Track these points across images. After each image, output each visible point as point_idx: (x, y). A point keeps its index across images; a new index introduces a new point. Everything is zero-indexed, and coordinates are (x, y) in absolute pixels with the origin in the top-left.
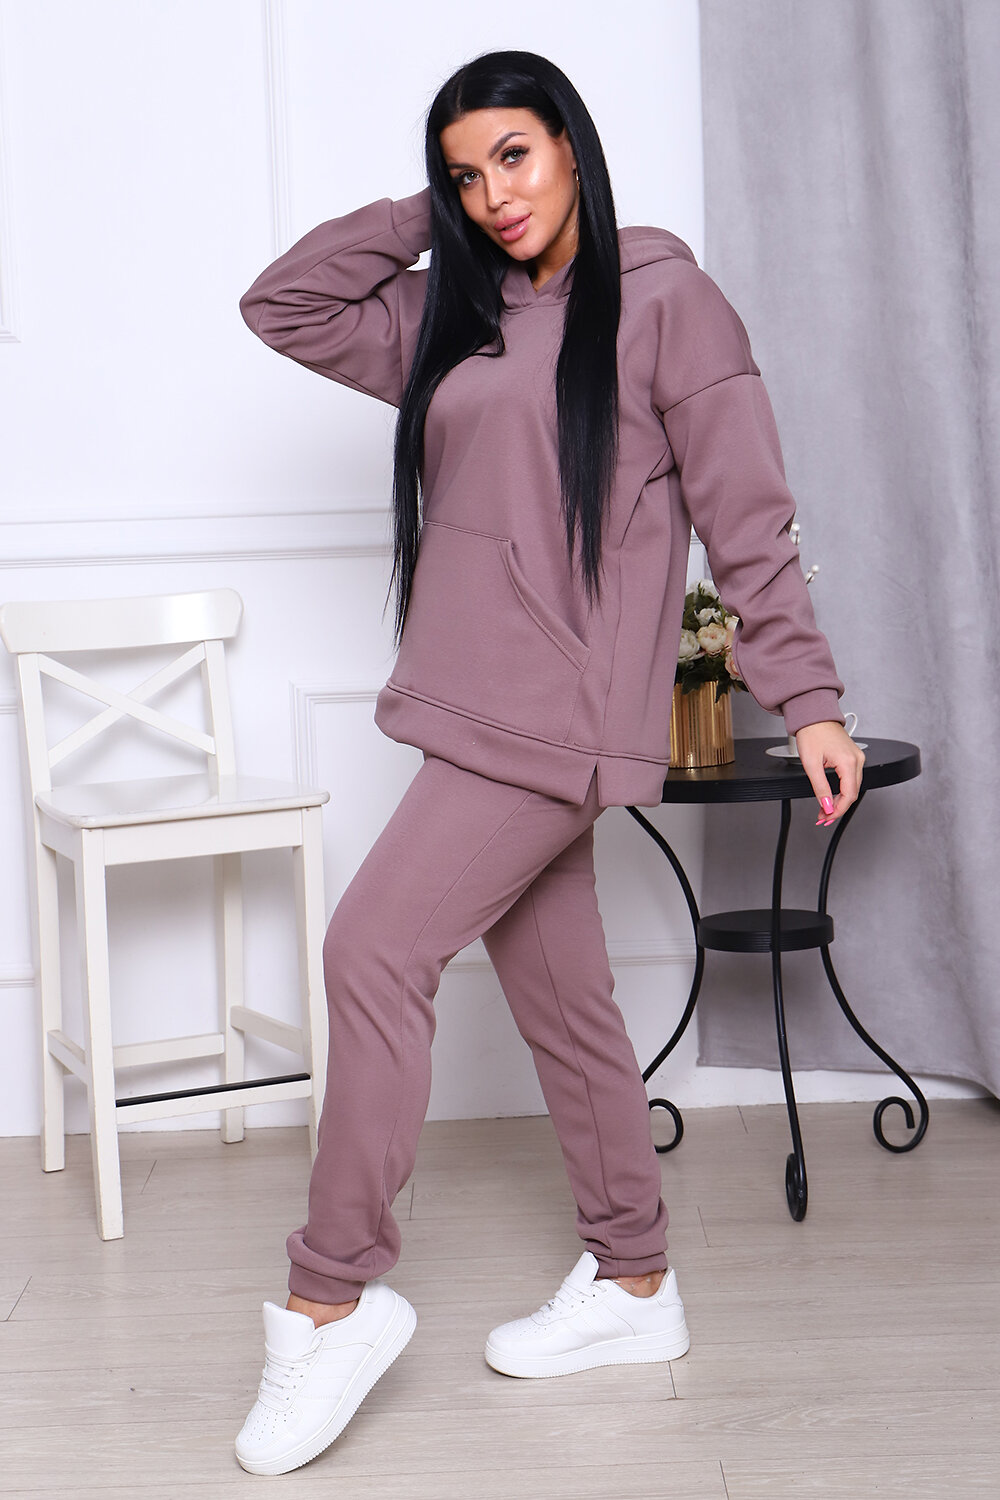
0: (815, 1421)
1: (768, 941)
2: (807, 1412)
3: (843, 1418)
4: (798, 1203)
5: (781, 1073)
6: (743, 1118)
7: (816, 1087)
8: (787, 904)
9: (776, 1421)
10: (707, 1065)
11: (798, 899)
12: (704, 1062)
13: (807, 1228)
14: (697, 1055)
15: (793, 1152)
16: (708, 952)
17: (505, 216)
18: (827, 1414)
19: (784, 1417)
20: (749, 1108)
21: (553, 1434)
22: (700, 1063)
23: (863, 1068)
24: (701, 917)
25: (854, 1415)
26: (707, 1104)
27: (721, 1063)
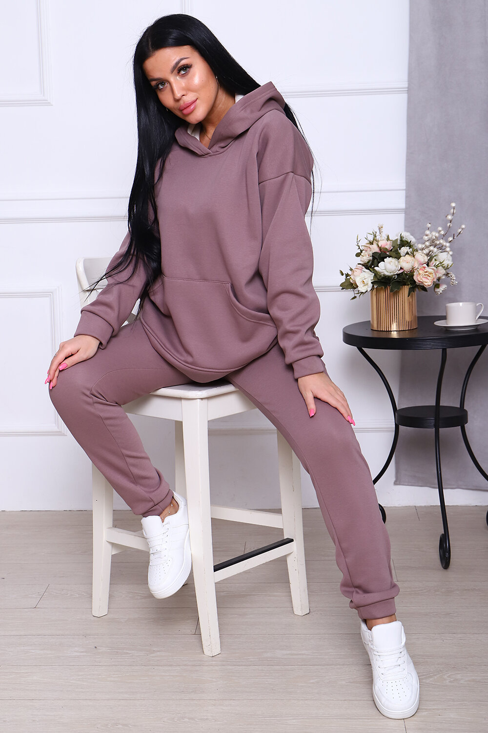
0: (452, 680)
1: (433, 422)
2: (448, 675)
3: (467, 679)
4: (445, 559)
5: (438, 490)
6: (418, 513)
7: (456, 497)
8: (443, 403)
9: (431, 679)
10: (400, 484)
11: (449, 400)
12: (398, 483)
13: (450, 574)
14: (394, 479)
15: (443, 533)
16: (401, 427)
17: (184, 103)
18: (459, 677)
19: (436, 677)
20: (421, 507)
21: (312, 681)
22: (396, 483)
23: (481, 489)
24: (398, 409)
25: (473, 678)
26: (400, 504)
27: (407, 484)
